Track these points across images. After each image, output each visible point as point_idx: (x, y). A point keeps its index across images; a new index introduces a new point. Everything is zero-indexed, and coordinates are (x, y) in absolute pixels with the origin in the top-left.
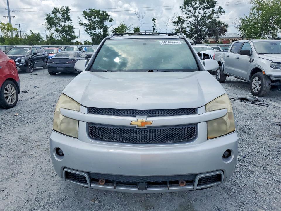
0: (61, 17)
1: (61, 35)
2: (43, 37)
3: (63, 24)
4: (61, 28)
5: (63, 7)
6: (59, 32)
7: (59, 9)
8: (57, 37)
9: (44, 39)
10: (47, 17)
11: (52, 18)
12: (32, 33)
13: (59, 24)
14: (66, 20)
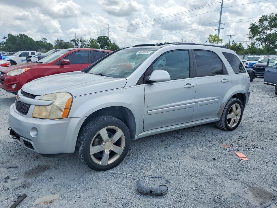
0: (268, 24)
1: (264, 44)
2: (244, 46)
3: (268, 32)
4: (265, 37)
5: (273, 14)
6: (261, 41)
7: (268, 16)
8: (259, 46)
9: (245, 49)
10: (252, 26)
11: (257, 27)
12: (233, 43)
13: (264, 32)
14: (272, 28)
